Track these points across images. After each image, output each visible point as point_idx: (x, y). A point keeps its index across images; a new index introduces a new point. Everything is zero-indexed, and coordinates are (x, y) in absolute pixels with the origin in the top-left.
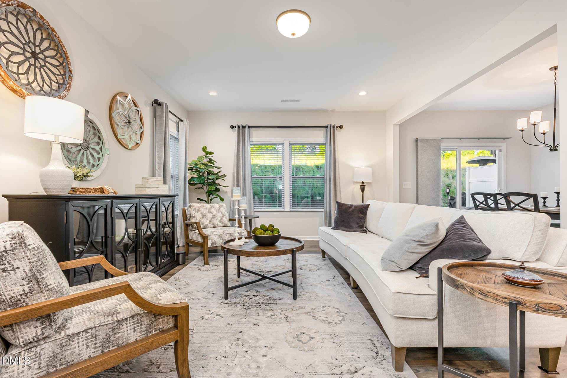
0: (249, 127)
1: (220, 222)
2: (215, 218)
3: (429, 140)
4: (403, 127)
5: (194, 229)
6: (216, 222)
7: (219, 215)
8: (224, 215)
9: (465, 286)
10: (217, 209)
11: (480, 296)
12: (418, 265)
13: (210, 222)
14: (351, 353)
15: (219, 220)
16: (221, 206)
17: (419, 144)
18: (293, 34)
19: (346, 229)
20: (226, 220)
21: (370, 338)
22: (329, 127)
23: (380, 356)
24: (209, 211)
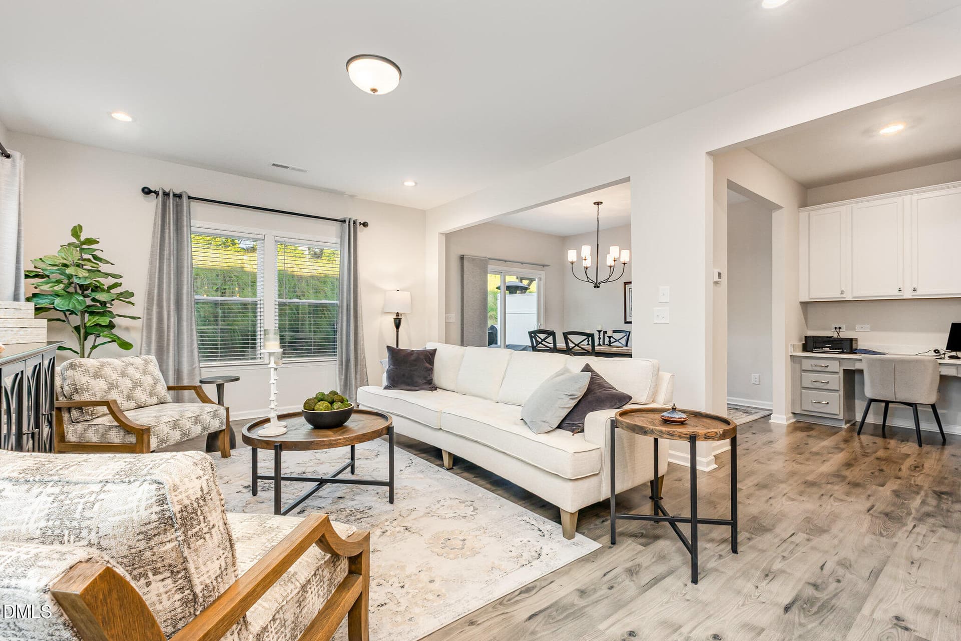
0: (190, 198)
1: (151, 394)
2: (139, 388)
3: (475, 259)
4: (449, 237)
5: (88, 418)
6: (141, 396)
7: (148, 381)
8: (156, 381)
9: (654, 431)
10: (141, 369)
11: (668, 437)
12: (567, 422)
13: (129, 398)
14: (518, 540)
15: (148, 391)
16: (147, 362)
17: (466, 263)
18: (374, 90)
19: (409, 388)
20: (161, 389)
21: (520, 518)
22: (347, 222)
23: (546, 533)
24: (123, 374)
